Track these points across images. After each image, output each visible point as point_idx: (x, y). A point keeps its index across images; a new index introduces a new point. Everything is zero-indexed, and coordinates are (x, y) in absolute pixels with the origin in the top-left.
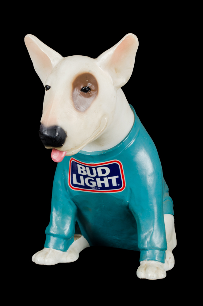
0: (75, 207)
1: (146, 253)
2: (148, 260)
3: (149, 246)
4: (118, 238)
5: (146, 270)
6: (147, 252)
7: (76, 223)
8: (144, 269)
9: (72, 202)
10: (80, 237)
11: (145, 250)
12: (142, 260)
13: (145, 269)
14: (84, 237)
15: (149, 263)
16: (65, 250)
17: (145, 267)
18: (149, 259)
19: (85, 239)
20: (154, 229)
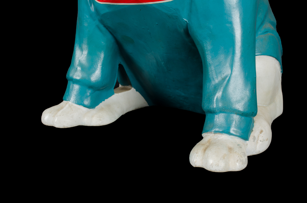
0: (109, 36)
1: (214, 118)
2: (216, 132)
3: (220, 105)
4: (183, 94)
5: (207, 151)
6: (216, 116)
7: (121, 66)
8: (202, 148)
9: (102, 27)
10: (130, 89)
11: (213, 112)
12: (207, 131)
13: (205, 150)
14: (137, 90)
15: (215, 138)
16: (92, 106)
17: (208, 144)
18: (217, 130)
19: (138, 94)
20: (231, 74)
